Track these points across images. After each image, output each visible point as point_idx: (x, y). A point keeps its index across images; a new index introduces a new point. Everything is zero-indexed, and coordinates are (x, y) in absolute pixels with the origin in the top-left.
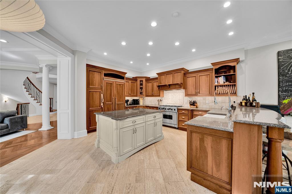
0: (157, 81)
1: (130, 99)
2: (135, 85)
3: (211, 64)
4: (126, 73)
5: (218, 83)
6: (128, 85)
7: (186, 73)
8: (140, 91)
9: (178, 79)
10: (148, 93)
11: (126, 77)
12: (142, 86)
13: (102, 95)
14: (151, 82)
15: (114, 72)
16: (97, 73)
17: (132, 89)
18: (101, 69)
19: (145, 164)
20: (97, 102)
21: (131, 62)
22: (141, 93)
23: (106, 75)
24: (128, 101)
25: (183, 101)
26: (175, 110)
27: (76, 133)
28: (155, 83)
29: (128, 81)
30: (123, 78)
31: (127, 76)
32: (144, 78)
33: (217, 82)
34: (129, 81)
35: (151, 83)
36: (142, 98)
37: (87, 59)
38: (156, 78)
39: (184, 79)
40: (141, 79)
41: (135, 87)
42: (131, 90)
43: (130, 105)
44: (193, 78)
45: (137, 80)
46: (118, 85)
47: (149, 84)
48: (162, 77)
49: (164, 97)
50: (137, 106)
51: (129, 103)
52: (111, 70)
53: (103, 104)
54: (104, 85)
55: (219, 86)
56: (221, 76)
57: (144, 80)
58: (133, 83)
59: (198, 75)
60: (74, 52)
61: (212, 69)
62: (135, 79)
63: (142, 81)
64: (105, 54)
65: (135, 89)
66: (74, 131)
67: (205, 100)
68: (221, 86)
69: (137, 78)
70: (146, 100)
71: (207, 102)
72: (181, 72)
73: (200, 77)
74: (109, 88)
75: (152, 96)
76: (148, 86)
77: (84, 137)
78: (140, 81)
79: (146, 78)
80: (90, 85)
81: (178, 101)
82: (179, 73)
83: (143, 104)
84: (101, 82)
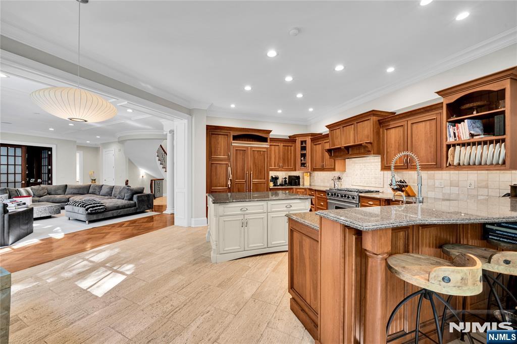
0: (328, 141)
1: (282, 175)
2: (291, 150)
3: (438, 93)
4: (271, 131)
5: (455, 137)
6: (277, 151)
7: (384, 120)
8: (302, 160)
9: (365, 133)
10: (316, 164)
11: (270, 137)
12: (304, 152)
13: (229, 168)
14: (320, 142)
15: (248, 132)
16: (223, 136)
17: (286, 158)
18: (227, 130)
19: (247, 273)
20: (222, 180)
21: (280, 111)
22: (303, 165)
23: (236, 138)
24: (276, 178)
25: (382, 180)
26: (353, 198)
27: (193, 219)
28: (326, 144)
29: (277, 144)
30: (264, 140)
31: (273, 135)
32: (309, 136)
33: (452, 134)
34: (279, 144)
35: (320, 145)
36: (309, 174)
37: (207, 117)
38: (327, 136)
39: (378, 133)
40: (303, 139)
41: (291, 153)
42: (284, 159)
43: (281, 185)
44: (397, 129)
45: (295, 141)
46: (256, 152)
47: (318, 146)
48: (336, 132)
49: (345, 171)
50: (292, 188)
51: (279, 182)
52: (243, 129)
53: (231, 183)
54: (232, 153)
55: (459, 145)
56: (463, 120)
57: (308, 139)
58: (286, 147)
59: (410, 123)
60: (190, 112)
61: (441, 105)
62: (292, 139)
63: (305, 141)
64: (233, 106)
65: (291, 157)
66: (192, 217)
67: (434, 179)
68: (463, 145)
69: (295, 137)
70: (315, 178)
71: (437, 184)
72: (369, 120)
73: (415, 126)
74: (240, 157)
75: (322, 169)
76: (316, 151)
77: (203, 227)
78: (302, 142)
79: (311, 136)
80: (213, 154)
81: (373, 180)
82: (366, 122)
83: (310, 185)
84: (229, 149)
